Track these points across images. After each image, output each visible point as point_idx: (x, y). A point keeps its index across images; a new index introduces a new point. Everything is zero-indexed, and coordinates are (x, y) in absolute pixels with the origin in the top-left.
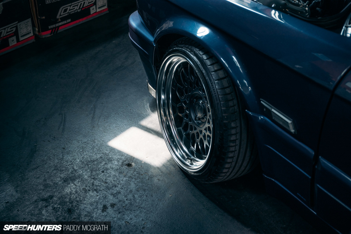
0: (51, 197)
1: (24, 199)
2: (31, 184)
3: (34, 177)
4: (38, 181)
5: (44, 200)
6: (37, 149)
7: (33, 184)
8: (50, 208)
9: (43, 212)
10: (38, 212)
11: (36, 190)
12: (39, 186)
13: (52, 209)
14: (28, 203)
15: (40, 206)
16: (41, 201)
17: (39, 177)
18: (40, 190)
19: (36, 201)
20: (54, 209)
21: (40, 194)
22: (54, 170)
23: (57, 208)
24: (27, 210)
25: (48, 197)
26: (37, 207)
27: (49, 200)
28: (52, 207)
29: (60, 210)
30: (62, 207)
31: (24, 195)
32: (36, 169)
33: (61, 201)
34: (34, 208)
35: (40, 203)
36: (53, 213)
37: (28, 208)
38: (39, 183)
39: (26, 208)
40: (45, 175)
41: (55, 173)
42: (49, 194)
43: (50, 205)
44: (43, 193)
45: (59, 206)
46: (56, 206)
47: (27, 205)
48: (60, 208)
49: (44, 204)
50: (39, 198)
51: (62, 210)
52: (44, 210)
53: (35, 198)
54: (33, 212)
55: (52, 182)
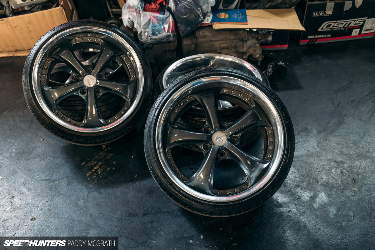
0: (343, 163)
1: (321, 154)
2: (330, 146)
3: (335, 142)
4: (337, 146)
5: (336, 162)
6: (345, 122)
7: (332, 147)
8: (339, 170)
9: (332, 171)
10: (329, 169)
11: (332, 152)
12: (336, 150)
13: (340, 172)
14: (323, 158)
15: (331, 165)
16: (334, 162)
17: (338, 143)
18: (336, 153)
19: (330, 160)
20: (342, 172)
21: (335, 156)
22: (352, 143)
23: (345, 173)
24: (321, 163)
25: (340, 161)
26: (329, 165)
27: (340, 164)
28: (341, 170)
29: (347, 176)
30: (348, 174)
31: (322, 152)
32: (338, 136)
33: (349, 169)
34: (327, 164)
35: (333, 163)
36: (340, 175)
37: (322, 162)
38: (337, 148)
39: (321, 161)
40: (343, 144)
41: (352, 146)
42: (342, 160)
43: (340, 168)
44: (338, 157)
45: (346, 172)
46: (344, 171)
47: (322, 160)
48: (347, 174)
49: (335, 165)
50: (333, 159)
51: (348, 177)
52: (334, 170)
53: (330, 158)
54: (325, 166)
55: (347, 152)
